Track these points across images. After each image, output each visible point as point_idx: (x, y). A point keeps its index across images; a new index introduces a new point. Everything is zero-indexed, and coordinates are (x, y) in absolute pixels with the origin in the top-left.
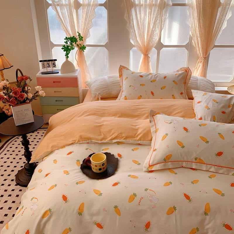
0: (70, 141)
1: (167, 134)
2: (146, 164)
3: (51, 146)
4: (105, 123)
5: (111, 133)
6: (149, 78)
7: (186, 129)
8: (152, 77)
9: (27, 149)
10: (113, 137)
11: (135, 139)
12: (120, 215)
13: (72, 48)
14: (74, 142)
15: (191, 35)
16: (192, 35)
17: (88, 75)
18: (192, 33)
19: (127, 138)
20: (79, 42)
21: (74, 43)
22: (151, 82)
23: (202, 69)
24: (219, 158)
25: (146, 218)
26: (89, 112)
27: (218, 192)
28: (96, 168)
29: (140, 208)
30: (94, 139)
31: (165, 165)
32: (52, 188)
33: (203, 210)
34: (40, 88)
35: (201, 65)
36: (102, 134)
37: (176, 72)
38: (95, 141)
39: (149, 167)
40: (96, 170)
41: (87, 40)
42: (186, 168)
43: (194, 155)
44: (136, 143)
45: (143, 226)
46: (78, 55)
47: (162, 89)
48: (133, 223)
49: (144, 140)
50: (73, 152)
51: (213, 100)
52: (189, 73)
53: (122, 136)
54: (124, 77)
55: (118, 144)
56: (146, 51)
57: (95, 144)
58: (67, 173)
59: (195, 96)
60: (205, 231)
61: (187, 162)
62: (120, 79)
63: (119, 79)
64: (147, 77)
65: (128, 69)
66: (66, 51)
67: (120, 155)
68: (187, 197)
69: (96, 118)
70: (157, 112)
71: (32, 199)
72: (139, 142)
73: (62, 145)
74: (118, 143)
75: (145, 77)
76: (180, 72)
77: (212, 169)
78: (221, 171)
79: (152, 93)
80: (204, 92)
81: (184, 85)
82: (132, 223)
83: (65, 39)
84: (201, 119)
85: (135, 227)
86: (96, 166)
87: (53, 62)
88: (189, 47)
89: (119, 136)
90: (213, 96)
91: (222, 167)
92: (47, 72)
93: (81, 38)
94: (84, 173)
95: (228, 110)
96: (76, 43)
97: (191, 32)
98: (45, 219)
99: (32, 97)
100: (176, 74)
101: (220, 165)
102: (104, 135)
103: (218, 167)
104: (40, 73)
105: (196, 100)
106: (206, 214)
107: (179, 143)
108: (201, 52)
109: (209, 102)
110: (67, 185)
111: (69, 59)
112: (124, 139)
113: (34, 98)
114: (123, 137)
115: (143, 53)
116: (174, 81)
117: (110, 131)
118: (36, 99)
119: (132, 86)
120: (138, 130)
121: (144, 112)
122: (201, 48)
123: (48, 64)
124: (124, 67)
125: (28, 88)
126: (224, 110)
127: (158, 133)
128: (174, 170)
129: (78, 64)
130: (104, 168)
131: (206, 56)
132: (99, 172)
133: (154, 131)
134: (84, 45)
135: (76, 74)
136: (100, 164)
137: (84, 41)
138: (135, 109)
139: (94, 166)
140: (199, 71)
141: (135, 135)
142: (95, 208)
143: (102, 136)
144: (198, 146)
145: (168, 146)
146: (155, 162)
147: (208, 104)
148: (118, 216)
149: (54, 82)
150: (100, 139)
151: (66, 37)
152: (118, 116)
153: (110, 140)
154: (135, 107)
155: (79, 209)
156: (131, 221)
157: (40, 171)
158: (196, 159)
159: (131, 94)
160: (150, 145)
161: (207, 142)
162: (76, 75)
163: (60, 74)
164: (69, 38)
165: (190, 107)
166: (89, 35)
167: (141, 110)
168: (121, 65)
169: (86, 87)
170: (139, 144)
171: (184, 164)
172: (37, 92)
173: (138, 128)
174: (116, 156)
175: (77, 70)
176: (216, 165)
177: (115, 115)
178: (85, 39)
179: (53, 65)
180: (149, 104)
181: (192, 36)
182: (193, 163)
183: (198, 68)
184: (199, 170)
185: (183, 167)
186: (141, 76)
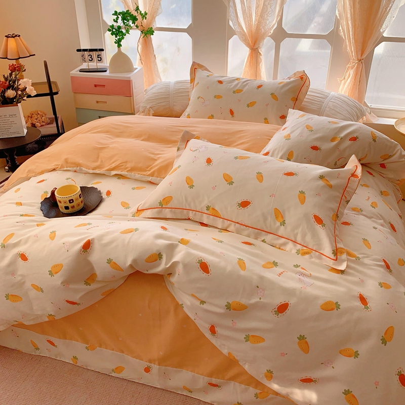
1: (179, 167)
2: (136, 207)
4: (111, 146)
6: (232, 87)
8: (238, 84)
10: (112, 166)
11: (145, 173)
14: (57, 167)
16: (340, 15)
18: (339, 11)
19: (132, 170)
20: (140, 22)
21: (131, 22)
22: (234, 92)
24: (242, 210)
30: (83, 166)
31: (160, 212)
34: (28, 81)
36: (100, 160)
38: (86, 170)
39: (137, 213)
40: (61, 208)
42: (193, 221)
43: (206, 203)
44: (144, 179)
46: (142, 45)
47: (248, 106)
50: (46, 180)
51: (307, 126)
53: (126, 166)
58: (19, 204)
61: (194, 212)
62: (190, 86)
64: (230, 84)
66: (115, 36)
67: (109, 193)
69: (107, 137)
70: (196, 136)
72: (150, 179)
75: (227, 83)
77: (232, 228)
78: (246, 232)
79: (232, 112)
83: (113, 15)
84: (267, 154)
86: (60, 202)
87: (97, 53)
88: (334, 38)
89: (122, 166)
91: (248, 226)
92: (89, 69)
93: (145, 15)
96: (134, 23)
100: (281, 83)
101: (243, 224)
102: (102, 161)
103: (242, 226)
104: (78, 70)
107: (188, 180)
108: (353, 49)
109: (298, 128)
111: (123, 50)
112: (127, 171)
114: (127, 168)
115: (248, 45)
116: (272, 94)
119: (201, 98)
120: (156, 160)
122: (352, 41)
123: (90, 56)
124: (201, 66)
126: (318, 144)
129: (140, 60)
130: (73, 207)
134: (152, 28)
136: (65, 199)
137: (151, 21)
138: (176, 132)
140: (347, 83)
141: (147, 168)
143: (98, 164)
144: (214, 188)
145: (170, 184)
149: (96, 86)
150: (94, 166)
152: (142, 138)
153: (107, 170)
158: (208, 208)
159: (197, 111)
161: (231, 183)
162: (129, 75)
163: (108, 74)
164: (120, 13)
166: (160, 10)
168: (194, 62)
170: (151, 182)
171: (191, 215)
172: (26, 88)
173: (159, 158)
174: (104, 196)
175: (135, 69)
176: (238, 223)
177: (138, 136)
178: (153, 18)
179: (98, 57)
180: (201, 125)
181: (339, 18)
182: (204, 214)
183: (346, 78)
185: (189, 219)
186: (220, 82)
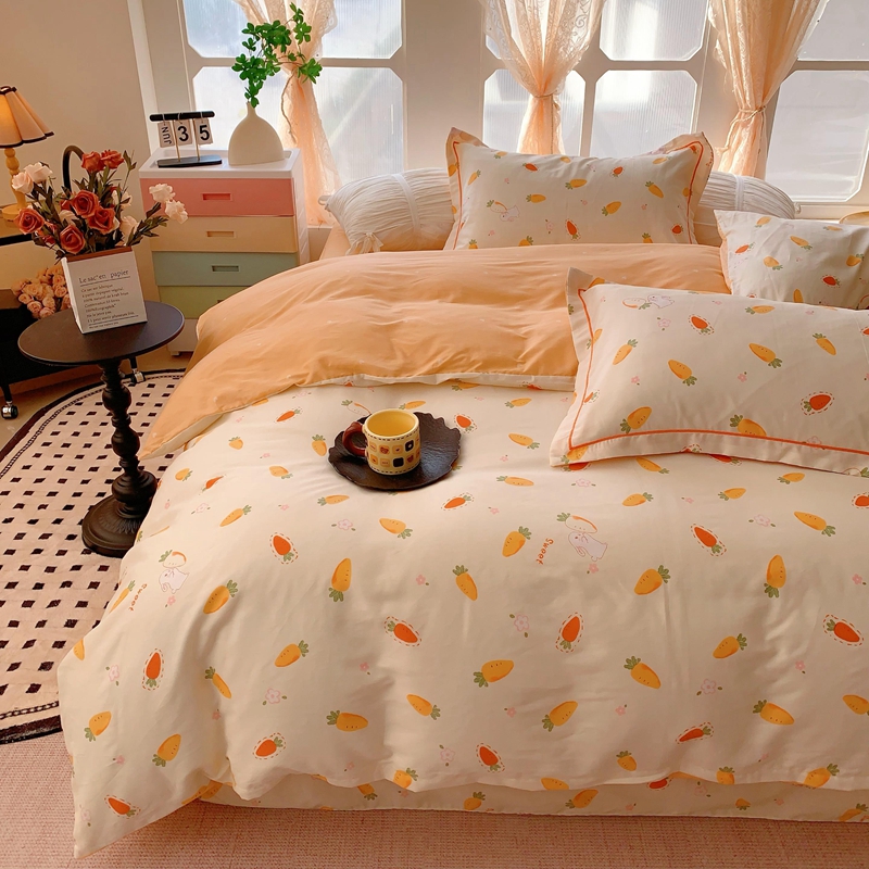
0: (286, 378)
1: (632, 343)
2: (560, 442)
3: (215, 398)
4: (405, 320)
5: (432, 351)
6: (560, 175)
7: (700, 324)
8: (570, 168)
9: (122, 422)
10: (437, 363)
11: (518, 369)
12: (474, 596)
13: (272, 67)
14: (300, 380)
15: (712, 21)
16: (716, 19)
17: (330, 174)
18: (714, 12)
19: (486, 365)
20: (295, 46)
21: (280, 47)
22: (568, 186)
23: (748, 149)
24: (817, 415)
25: (563, 607)
26: (346, 284)
27: (813, 522)
28: (385, 456)
29: (544, 572)
30: (369, 370)
31: (625, 445)
32: (234, 517)
33: (761, 577)
34: (168, 189)
35: (745, 135)
36: (399, 354)
37: (656, 153)
38: (375, 378)
39: (569, 454)
40: (385, 463)
41: (325, 39)
42: (698, 454)
43: (730, 409)
44: (520, 383)
45: (554, 631)
46: (294, 99)
47: (605, 212)
48: (522, 623)
49: (547, 374)
50: (298, 412)
51: (793, 239)
52: (706, 156)
53: (469, 358)
54: (467, 172)
55: (455, 388)
56: (544, 83)
57: (375, 389)
58: (283, 472)
59: (729, 229)
60: (767, 648)
61: (702, 434)
62: (451, 182)
63: (447, 181)
64: (553, 170)
65: (479, 143)
66: (247, 79)
67: (464, 422)
68: (707, 539)
69: (374, 303)
70: (594, 278)
71: (163, 558)
72: (532, 380)
73: (258, 393)
74: (456, 384)
75: (547, 168)
76: (672, 154)
77: (793, 456)
78: (822, 463)
79: (572, 229)
80: (759, 216)
81: (684, 200)
82: (518, 623)
83: (245, 32)
85: (526, 635)
86: (384, 450)
87: (199, 122)
88: (703, 67)
89: (462, 358)
90: (793, 226)
91: (828, 448)
92: (179, 159)
93: (304, 32)
94: (344, 475)
95: (845, 275)
96: (284, 50)
97: (711, 9)
98: (214, 617)
99: (139, 228)
100: (657, 161)
101: (817, 443)
102: (405, 356)
103: (813, 449)
104: (154, 164)
105: (732, 242)
106: (770, 590)
107: (677, 368)
108: (746, 88)
109: (779, 245)
110: (287, 507)
111: (259, 111)
112: (477, 370)
113: (145, 229)
114: (474, 362)
115: (533, 89)
116: (649, 184)
117: (426, 344)
118: (153, 235)
119: (497, 203)
120: (525, 338)
121: (544, 285)
122: (746, 71)
123: (182, 130)
124: (467, 137)
125: (120, 196)
126: (831, 273)
127: (597, 345)
128: (657, 462)
129: (290, 132)
130: (410, 459)
131: (767, 102)
132: (393, 471)
133: (582, 343)
134: (313, 61)
135: (287, 166)
136: (398, 443)
137: (313, 45)
138: (513, 276)
139: (378, 449)
140: (736, 157)
141: (517, 356)
142: (388, 578)
143: (399, 362)
144: (743, 377)
145: (636, 380)
146: (592, 435)
147: (774, 253)
148: (468, 602)
149: (205, 197)
150: (394, 369)
151: (250, 25)
152: (451, 297)
153: (428, 373)
154: (512, 268)
155: (334, 579)
156: (512, 616)
157: (184, 475)
158: (735, 421)
159: (492, 233)
160: (569, 389)
161: (776, 363)
162: (287, 169)
163: (225, 167)
164: (260, 29)
165: (711, 267)
166: (331, 19)
167: (533, 278)
168: (453, 129)
169: (321, 222)
170: (532, 388)
171: (693, 442)
172: (158, 207)
173: (526, 334)
174: (452, 424)
175: (289, 153)
176: (804, 443)
177: (440, 293)
178: (319, 37)
179: (201, 132)
180: (562, 258)
181: (714, 26)
182: (726, 436)
183: (733, 146)
184: (744, 463)
185: (687, 452)
186: (531, 167)
